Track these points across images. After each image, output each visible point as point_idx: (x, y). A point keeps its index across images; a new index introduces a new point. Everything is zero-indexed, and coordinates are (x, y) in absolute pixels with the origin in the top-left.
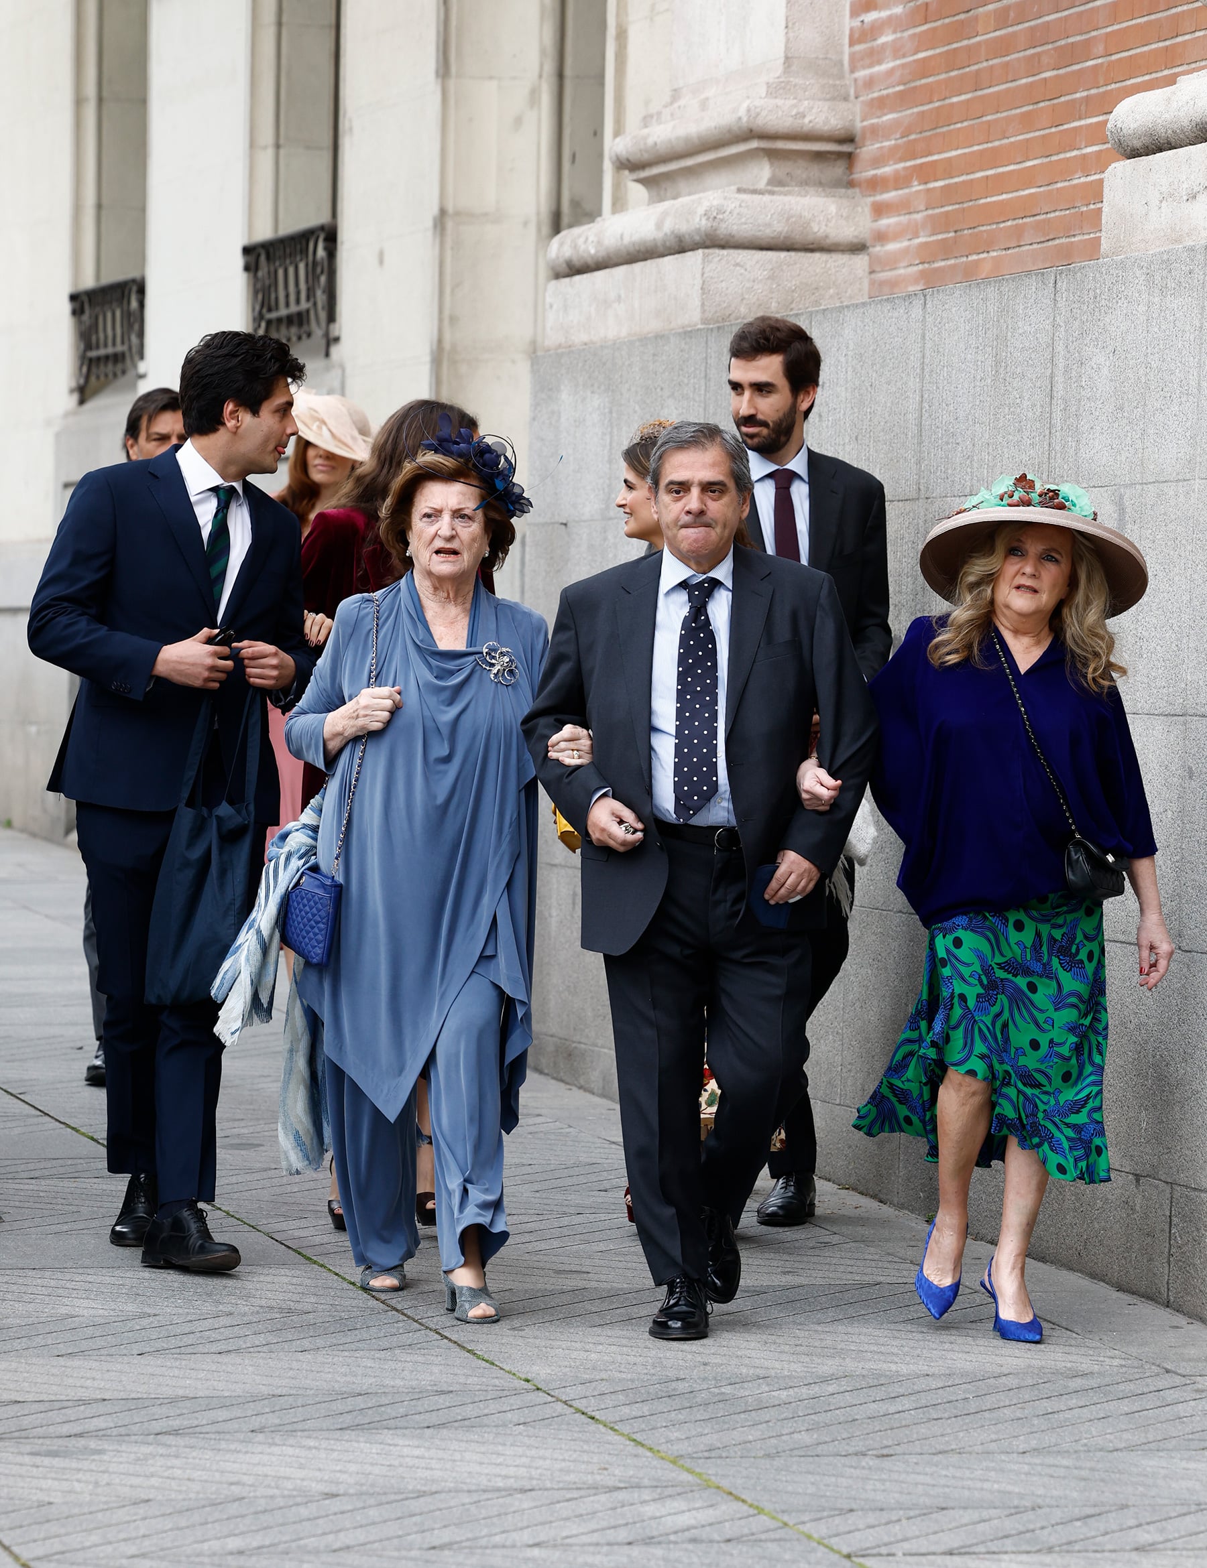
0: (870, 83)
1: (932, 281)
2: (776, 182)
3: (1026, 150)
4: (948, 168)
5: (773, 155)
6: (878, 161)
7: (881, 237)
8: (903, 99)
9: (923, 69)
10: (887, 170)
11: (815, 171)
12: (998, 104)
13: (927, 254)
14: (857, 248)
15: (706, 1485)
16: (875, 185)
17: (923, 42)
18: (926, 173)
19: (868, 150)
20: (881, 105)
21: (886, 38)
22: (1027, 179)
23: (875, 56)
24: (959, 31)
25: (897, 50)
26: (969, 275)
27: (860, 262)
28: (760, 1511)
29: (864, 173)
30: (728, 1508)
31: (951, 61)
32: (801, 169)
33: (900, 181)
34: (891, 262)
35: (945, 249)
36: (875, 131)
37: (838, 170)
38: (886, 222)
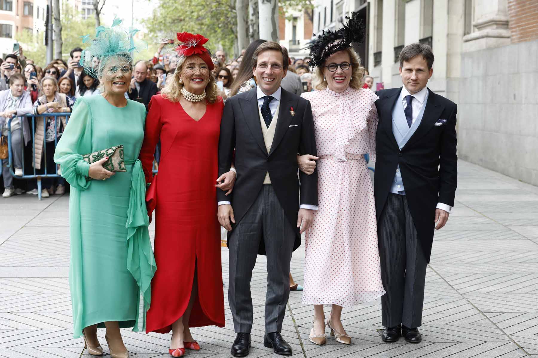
0: (511, 14)
1: (520, 42)
2: (497, 28)
3: (533, 23)
4: (522, 26)
5: (496, 24)
6: (511, 25)
7: (513, 36)
8: (516, 16)
9: (518, 11)
10: (514, 26)
11: (503, 26)
12: (529, 16)
13: (520, 38)
14: (509, 37)
15: (484, 216)
16: (512, 28)
17: (518, 8)
18: (519, 26)
19: (510, 23)
20: (512, 17)
21: (513, 7)
22: (533, 27)
23: (511, 10)
24: (523, 6)
25: (514, 9)
26: (525, 41)
27: (509, 40)
28: (492, 220)
29: (510, 26)
30: (488, 219)
31: (523, 10)
32: (500, 26)
33: (515, 28)
34: (514, 39)
35: (522, 37)
36: (512, 21)
37: (505, 26)
38: (514, 34)
